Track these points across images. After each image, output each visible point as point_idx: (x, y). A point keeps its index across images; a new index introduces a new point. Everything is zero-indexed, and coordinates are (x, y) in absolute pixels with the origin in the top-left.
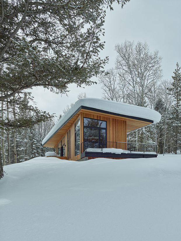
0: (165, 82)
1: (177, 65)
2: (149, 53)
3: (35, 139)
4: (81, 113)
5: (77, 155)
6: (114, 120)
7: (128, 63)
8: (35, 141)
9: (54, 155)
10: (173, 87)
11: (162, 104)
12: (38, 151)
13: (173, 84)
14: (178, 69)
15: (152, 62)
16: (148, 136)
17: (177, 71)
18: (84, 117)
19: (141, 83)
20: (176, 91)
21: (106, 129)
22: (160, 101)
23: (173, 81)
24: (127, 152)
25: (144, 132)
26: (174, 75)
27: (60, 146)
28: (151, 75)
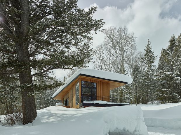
0: (141, 53)
1: (149, 41)
2: (127, 35)
3: (47, 94)
4: (80, 78)
5: (77, 105)
6: (101, 82)
7: (112, 41)
8: (47, 95)
9: (61, 105)
10: (145, 57)
11: (138, 69)
12: (49, 102)
13: (145, 55)
14: (149, 44)
15: (129, 40)
16: (126, 92)
17: (148, 45)
18: (82, 81)
19: (122, 55)
20: (147, 60)
21: (96, 88)
22: (137, 66)
23: (145, 52)
24: (109, 103)
25: (123, 89)
26: (146, 49)
27: (65, 99)
28: (129, 49)
